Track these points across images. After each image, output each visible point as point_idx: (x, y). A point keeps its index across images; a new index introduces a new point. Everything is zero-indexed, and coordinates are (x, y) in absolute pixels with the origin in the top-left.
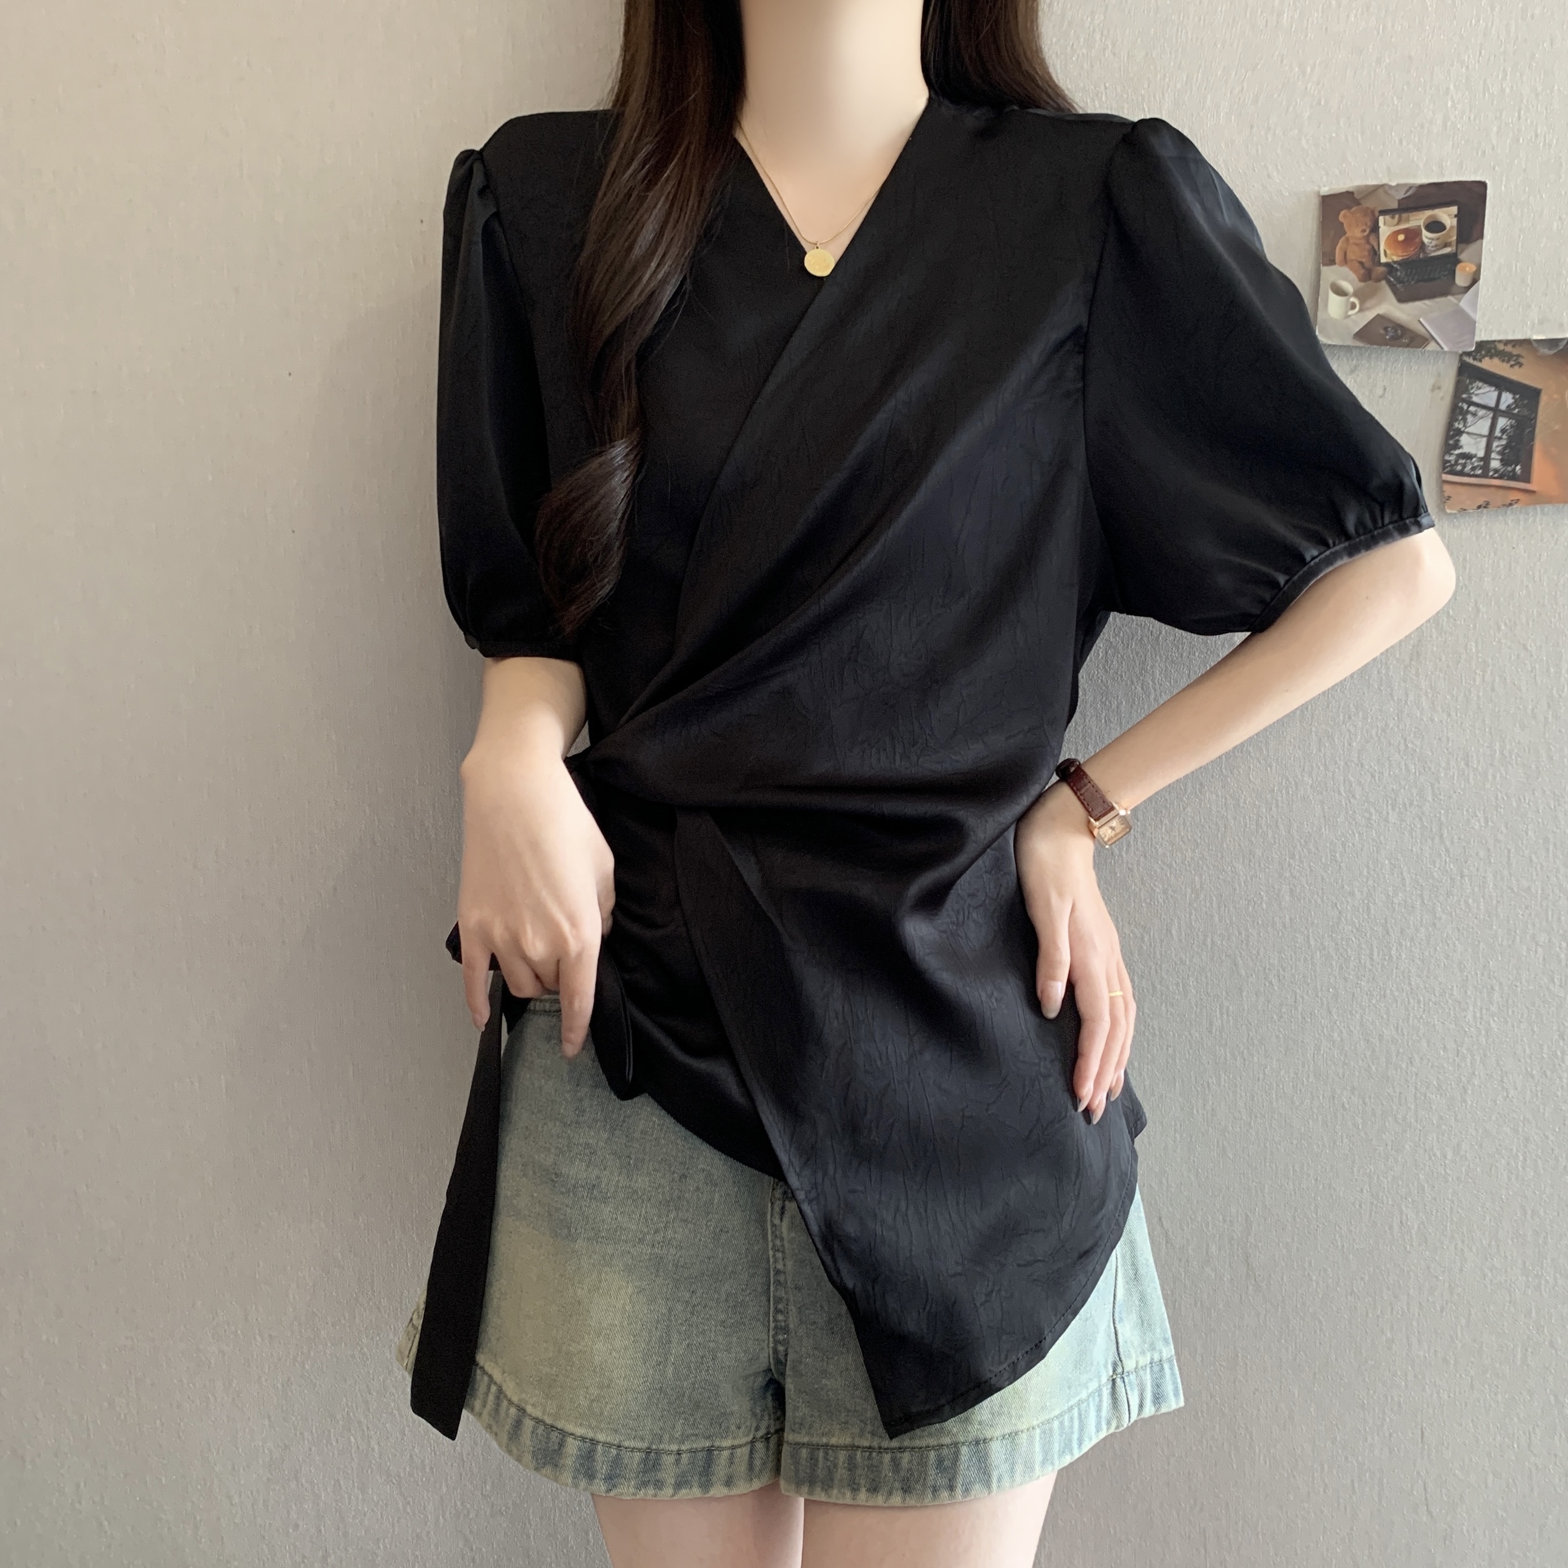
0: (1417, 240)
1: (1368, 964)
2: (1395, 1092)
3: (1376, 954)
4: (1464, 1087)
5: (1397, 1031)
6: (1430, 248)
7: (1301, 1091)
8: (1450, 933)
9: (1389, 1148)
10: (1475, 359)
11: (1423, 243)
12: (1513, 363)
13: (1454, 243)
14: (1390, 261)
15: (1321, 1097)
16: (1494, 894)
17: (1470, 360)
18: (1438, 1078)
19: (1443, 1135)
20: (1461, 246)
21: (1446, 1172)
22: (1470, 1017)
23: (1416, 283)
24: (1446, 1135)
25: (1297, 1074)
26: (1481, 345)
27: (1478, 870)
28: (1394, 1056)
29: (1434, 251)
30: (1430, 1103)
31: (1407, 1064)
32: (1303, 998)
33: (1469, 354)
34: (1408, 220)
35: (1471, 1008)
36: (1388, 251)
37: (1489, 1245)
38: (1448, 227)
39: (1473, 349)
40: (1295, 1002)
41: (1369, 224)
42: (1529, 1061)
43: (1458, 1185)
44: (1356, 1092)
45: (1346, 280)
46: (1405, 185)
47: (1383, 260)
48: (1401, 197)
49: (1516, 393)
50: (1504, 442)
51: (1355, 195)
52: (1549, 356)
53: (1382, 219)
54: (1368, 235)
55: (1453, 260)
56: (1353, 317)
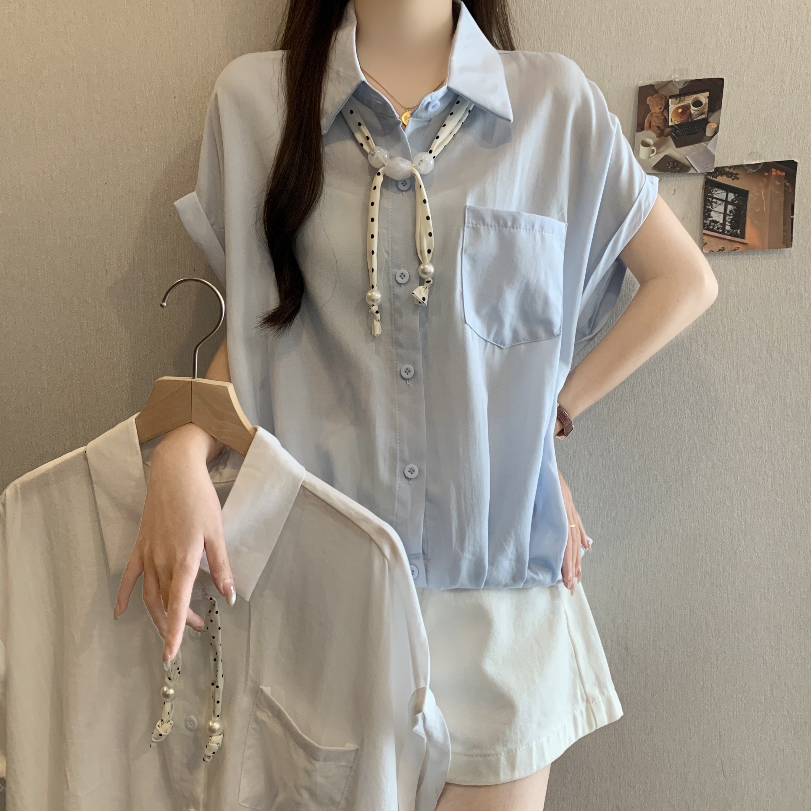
0: (688, 111)
2: (699, 556)
6: (694, 116)
10: (713, 177)
11: (691, 113)
12: (733, 178)
13: (706, 113)
14: (674, 124)
17: (711, 178)
18: (721, 548)
19: (726, 578)
20: (710, 114)
21: (728, 597)
22: (736, 515)
23: (687, 136)
24: (727, 577)
26: (717, 169)
29: (696, 117)
33: (710, 174)
34: (684, 101)
35: (736, 510)
36: (673, 119)
38: (704, 103)
39: (713, 170)
41: (664, 104)
42: (768, 537)
45: (650, 137)
46: (683, 81)
47: (670, 124)
48: (681, 88)
49: (735, 193)
50: (731, 217)
51: (655, 87)
52: (753, 173)
53: (670, 100)
54: (663, 110)
55: (705, 122)
56: (653, 157)
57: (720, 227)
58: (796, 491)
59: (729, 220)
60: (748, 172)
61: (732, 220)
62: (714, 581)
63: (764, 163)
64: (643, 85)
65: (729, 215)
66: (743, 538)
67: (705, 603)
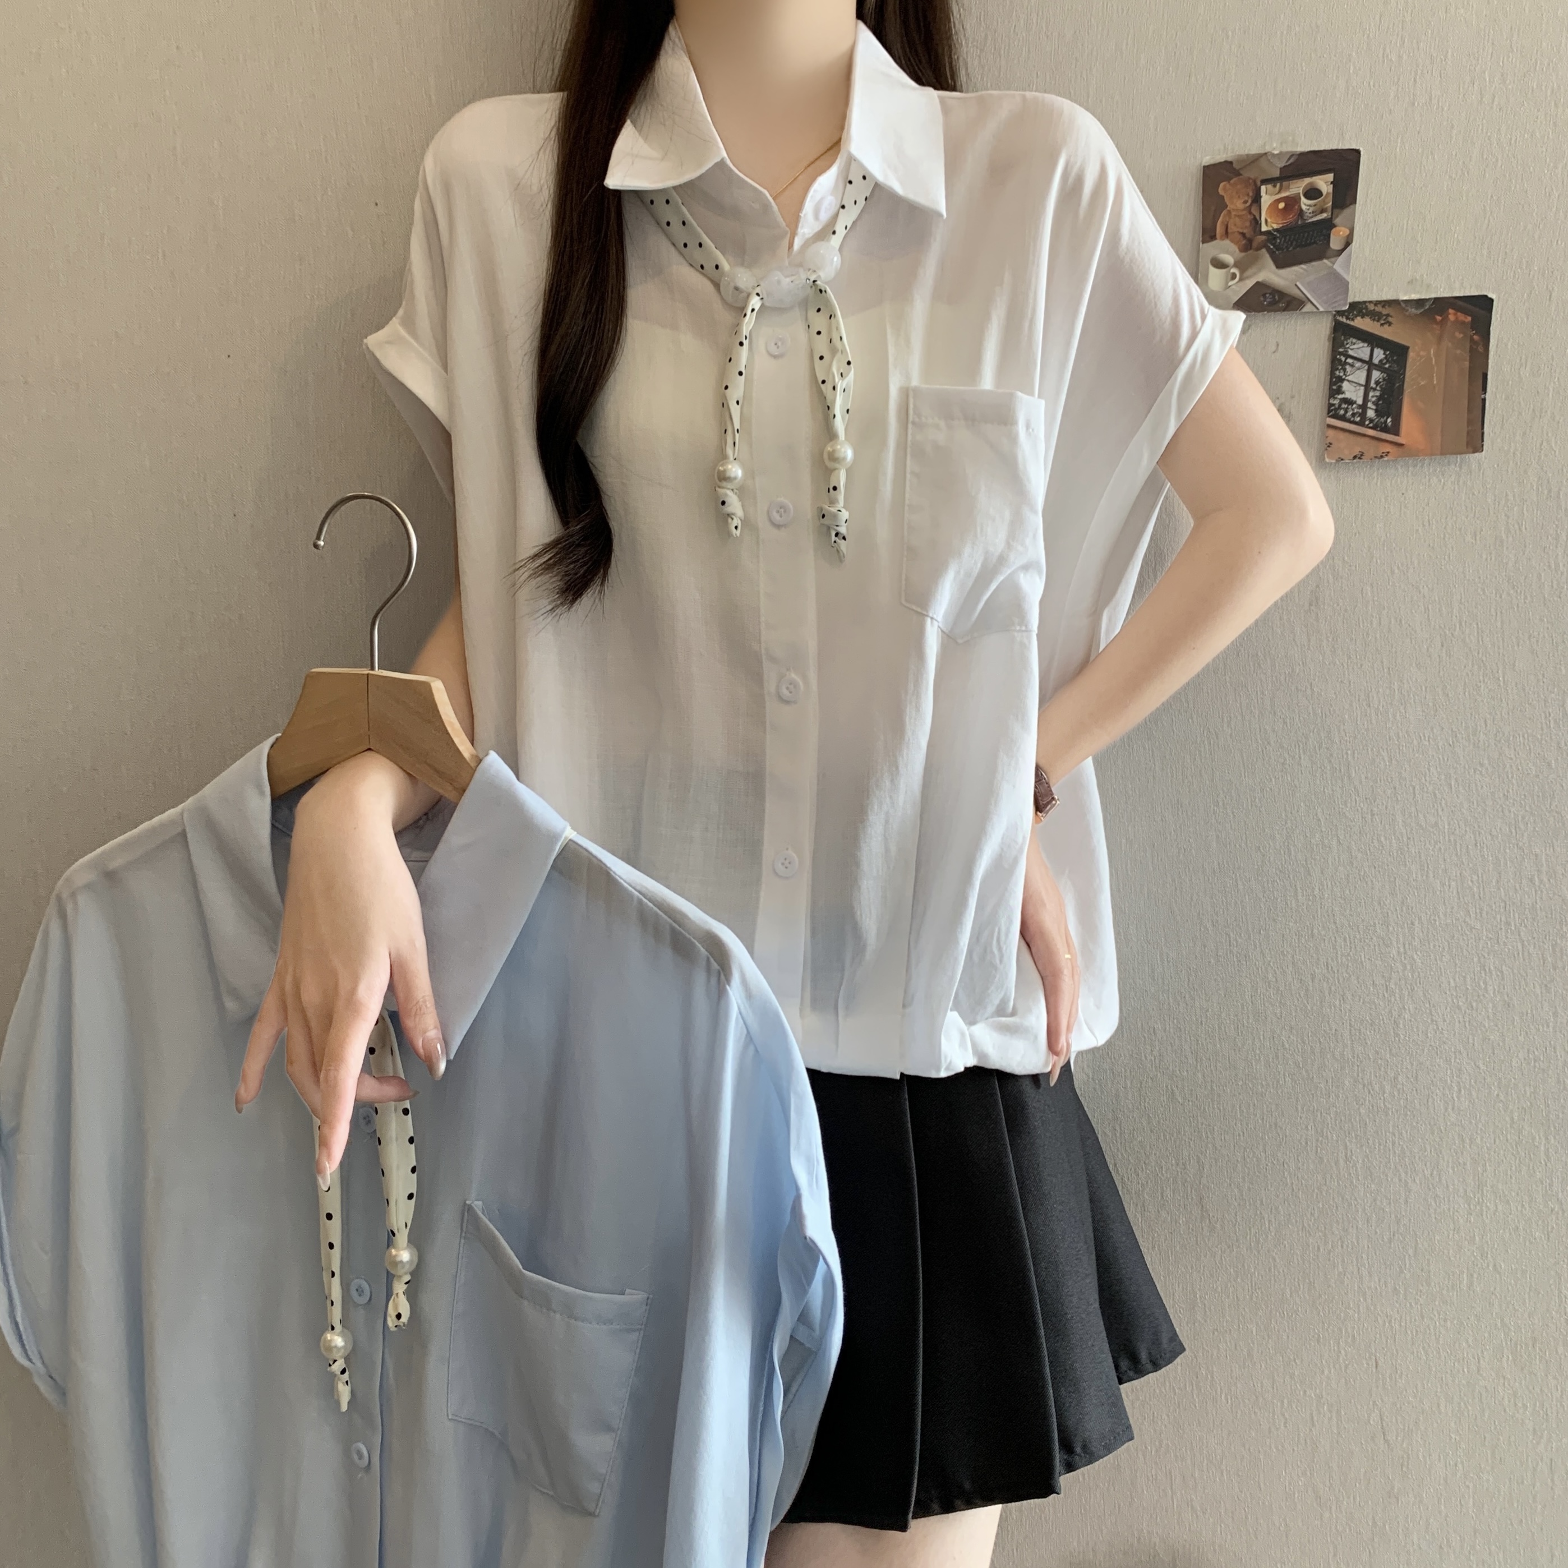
0: (1296, 207)
1: (1294, 905)
2: (1331, 1029)
3: (1300, 894)
4: (1395, 1022)
5: (1328, 969)
6: (1308, 214)
7: (1242, 1032)
8: (1367, 870)
9: (1330, 1084)
10: (1347, 318)
11: (1301, 210)
12: (1382, 322)
13: (1330, 209)
14: (1270, 229)
15: (1262, 1038)
16: (1404, 831)
17: (1344, 320)
18: (1371, 1014)
19: (1380, 1069)
20: (1336, 211)
21: (1385, 1106)
23: (1294, 248)
24: (1383, 1069)
25: (1237, 1016)
26: (1353, 305)
27: (1386, 808)
28: (1327, 994)
29: (1312, 217)
30: (1365, 1039)
31: (1340, 1001)
32: (1237, 942)
33: (1340, 313)
34: (1288, 188)
36: (1269, 220)
37: (1431, 1175)
38: (1324, 193)
39: (1347, 307)
40: (1230, 945)
41: (1249, 194)
42: (1454, 993)
43: (1398, 1118)
44: (1294, 1032)
45: (1227, 252)
46: (1287, 153)
47: (1264, 228)
48: (1283, 165)
49: (1385, 350)
50: (1378, 393)
51: (1234, 165)
52: (1416, 315)
53: (1263, 188)
54: (1251, 205)
55: (1328, 225)
56: (1233, 287)
57: (1357, 412)
58: (1502, 905)
59: (1374, 399)
60: (1407, 313)
61: (1379, 398)
62: (1358, 1075)
63: (1436, 299)
64: (1212, 162)
65: (1375, 389)
66: (1409, 995)
67: (1343, 1118)
